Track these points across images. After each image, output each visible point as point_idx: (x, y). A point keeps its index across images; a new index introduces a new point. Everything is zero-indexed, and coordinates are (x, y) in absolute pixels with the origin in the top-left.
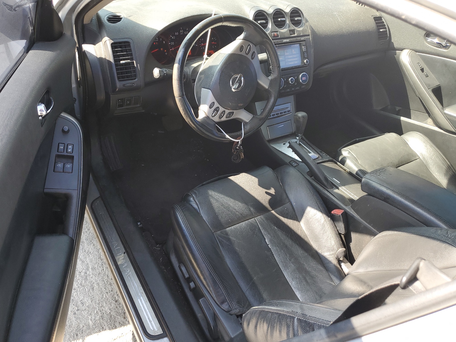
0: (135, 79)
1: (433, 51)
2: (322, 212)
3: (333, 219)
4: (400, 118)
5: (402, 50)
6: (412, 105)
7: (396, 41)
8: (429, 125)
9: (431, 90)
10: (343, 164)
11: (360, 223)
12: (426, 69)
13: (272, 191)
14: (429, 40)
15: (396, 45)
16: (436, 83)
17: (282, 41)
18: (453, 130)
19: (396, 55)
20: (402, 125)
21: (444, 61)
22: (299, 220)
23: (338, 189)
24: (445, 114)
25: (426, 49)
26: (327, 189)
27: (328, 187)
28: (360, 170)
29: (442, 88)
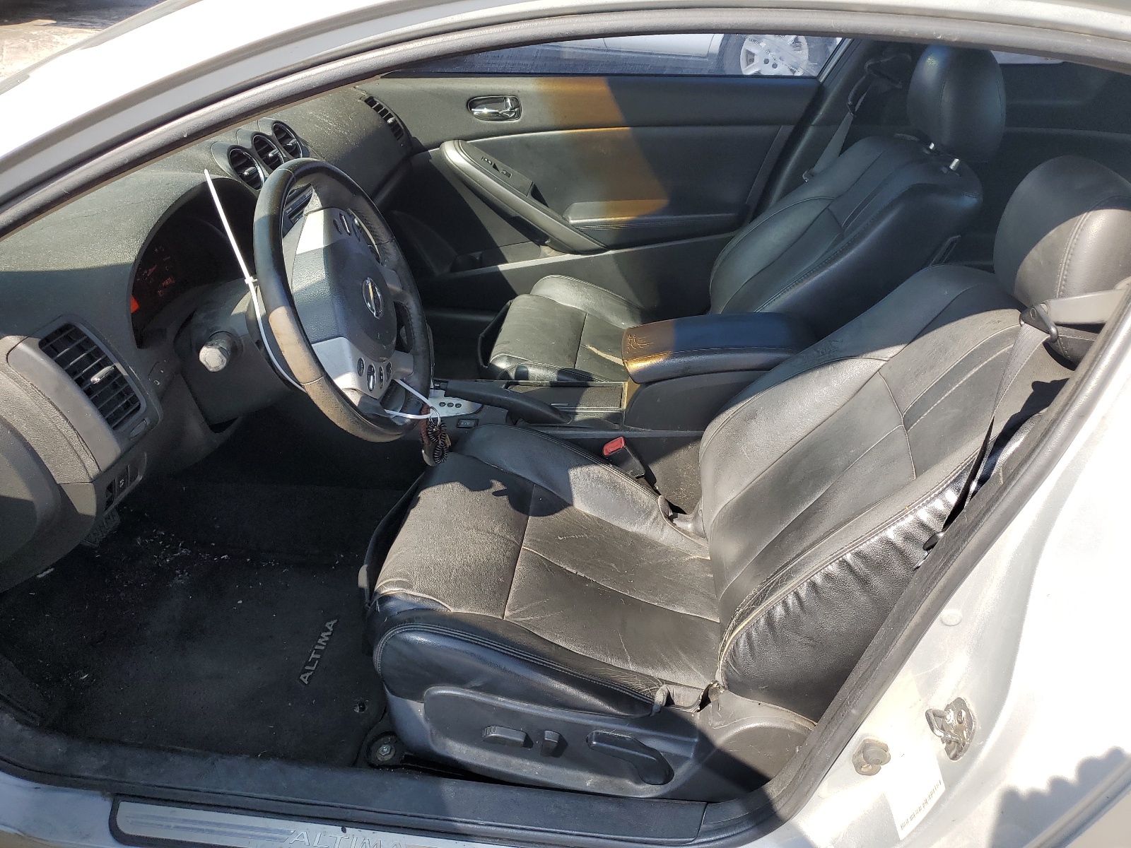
0: (139, 407)
1: (494, 129)
2: (596, 464)
3: (616, 461)
4: (498, 268)
5: (438, 145)
6: (498, 239)
7: (420, 131)
8: (551, 257)
9: (529, 195)
10: (527, 378)
11: (657, 440)
12: (498, 164)
13: (498, 486)
14: (476, 111)
15: (423, 140)
16: (527, 182)
17: (304, 196)
18: (596, 246)
19: (431, 158)
20: (507, 279)
21: (521, 140)
22: (570, 503)
23: (576, 414)
24: (573, 225)
25: (482, 130)
26: (565, 425)
27: (563, 420)
28: (561, 372)
29: (537, 187)
